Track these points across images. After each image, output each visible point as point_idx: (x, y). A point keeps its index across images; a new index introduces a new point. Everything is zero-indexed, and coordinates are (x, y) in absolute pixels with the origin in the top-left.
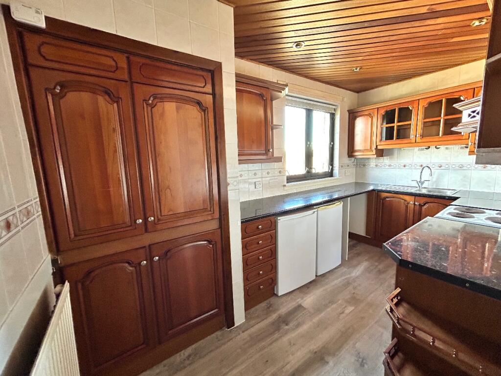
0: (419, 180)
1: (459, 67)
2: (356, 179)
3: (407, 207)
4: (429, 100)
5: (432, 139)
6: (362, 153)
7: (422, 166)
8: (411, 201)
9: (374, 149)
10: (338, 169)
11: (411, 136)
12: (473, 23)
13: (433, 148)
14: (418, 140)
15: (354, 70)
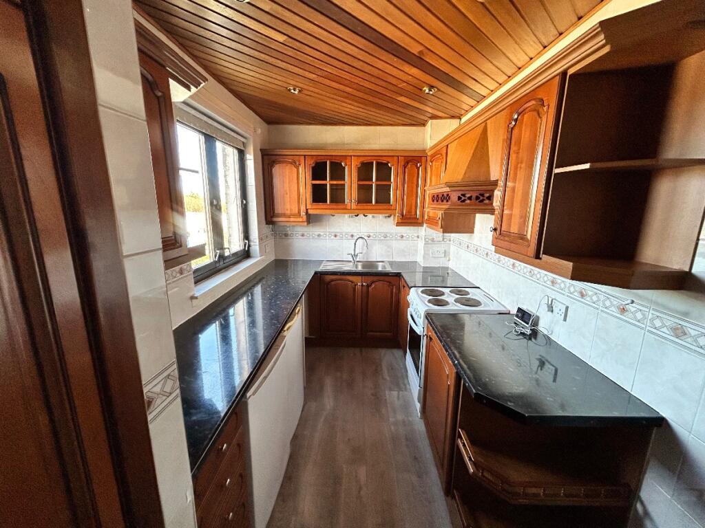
0: (353, 254)
1: (378, 128)
2: (276, 256)
3: (354, 289)
4: (362, 159)
5: (366, 207)
6: (287, 219)
7: (352, 236)
8: (359, 282)
9: (303, 214)
10: (257, 243)
11: (347, 201)
12: (425, 88)
13: (361, 216)
14: (354, 206)
15: (290, 90)
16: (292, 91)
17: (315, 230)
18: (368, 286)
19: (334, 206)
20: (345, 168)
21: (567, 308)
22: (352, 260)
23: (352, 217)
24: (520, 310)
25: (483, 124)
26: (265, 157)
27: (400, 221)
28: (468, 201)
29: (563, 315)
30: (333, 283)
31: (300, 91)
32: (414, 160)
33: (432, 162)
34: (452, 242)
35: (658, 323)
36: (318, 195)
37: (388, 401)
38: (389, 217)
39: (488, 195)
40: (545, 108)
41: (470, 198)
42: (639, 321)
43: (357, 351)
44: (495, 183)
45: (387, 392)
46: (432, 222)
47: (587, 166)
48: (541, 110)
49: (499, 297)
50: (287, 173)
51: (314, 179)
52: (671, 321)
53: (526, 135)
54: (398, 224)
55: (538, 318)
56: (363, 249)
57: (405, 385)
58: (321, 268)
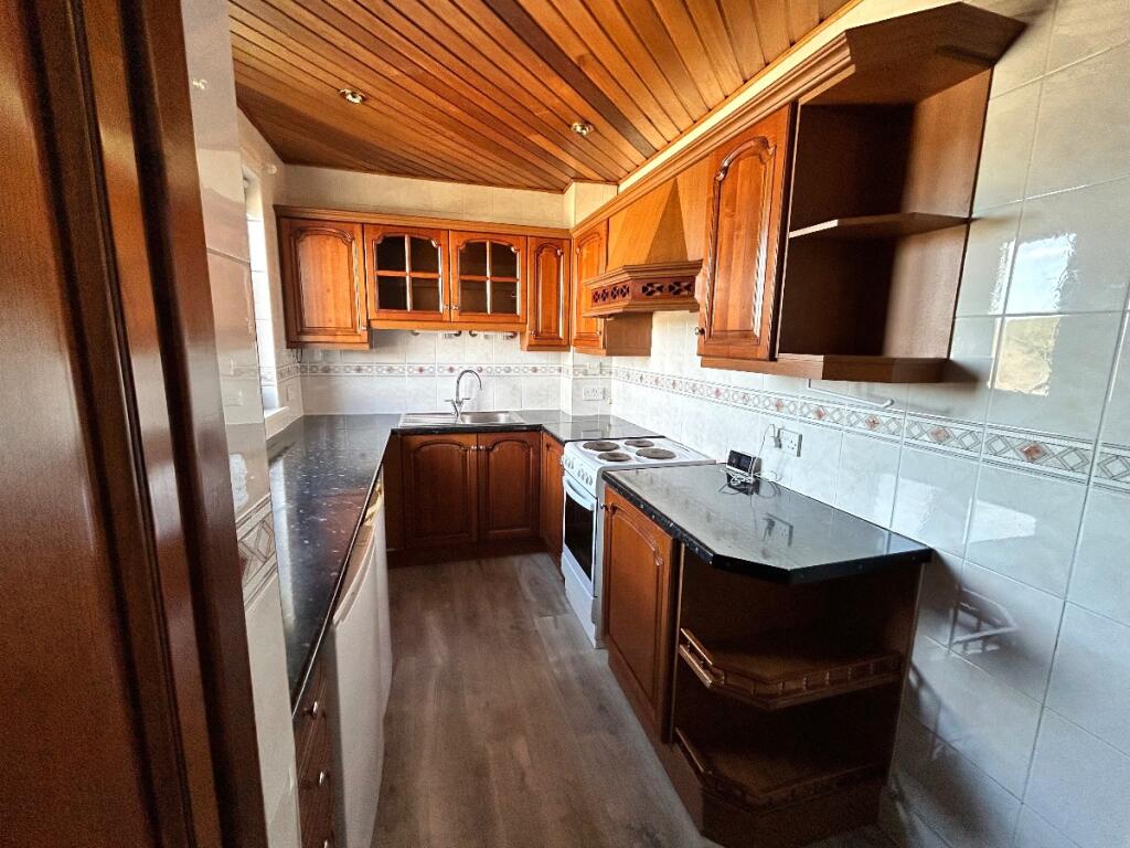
0: (455, 400)
2: (305, 409)
3: (464, 457)
4: (466, 237)
5: (476, 318)
6: (330, 339)
7: (451, 370)
8: (471, 442)
9: (362, 329)
10: (275, 383)
11: (442, 306)
12: (576, 124)
13: (465, 334)
14: (454, 315)
15: (344, 95)
16: (350, 97)
17: (384, 359)
18: (488, 451)
19: (418, 314)
20: (436, 250)
21: (801, 437)
22: (453, 411)
23: (450, 336)
24: (733, 454)
25: (672, 180)
26: (283, 220)
27: (534, 342)
28: (658, 294)
29: (796, 448)
30: (426, 449)
31: (364, 99)
32: (552, 245)
33: (579, 247)
34: (613, 376)
35: (916, 431)
36: (390, 296)
37: (540, 632)
38: (511, 337)
39: (686, 284)
40: (771, 151)
41: (660, 289)
42: (893, 434)
43: (474, 565)
44: (698, 265)
45: (536, 621)
46: (585, 342)
47: (834, 223)
48: (764, 154)
49: (696, 444)
50: (329, 254)
51: (380, 268)
52: (932, 424)
53: (743, 189)
54: (531, 348)
55: (760, 460)
56: (471, 392)
57: (563, 605)
58: (400, 425)
